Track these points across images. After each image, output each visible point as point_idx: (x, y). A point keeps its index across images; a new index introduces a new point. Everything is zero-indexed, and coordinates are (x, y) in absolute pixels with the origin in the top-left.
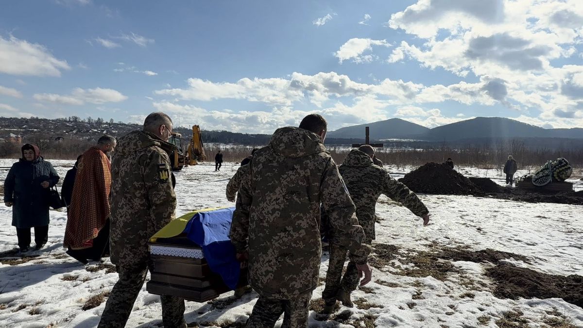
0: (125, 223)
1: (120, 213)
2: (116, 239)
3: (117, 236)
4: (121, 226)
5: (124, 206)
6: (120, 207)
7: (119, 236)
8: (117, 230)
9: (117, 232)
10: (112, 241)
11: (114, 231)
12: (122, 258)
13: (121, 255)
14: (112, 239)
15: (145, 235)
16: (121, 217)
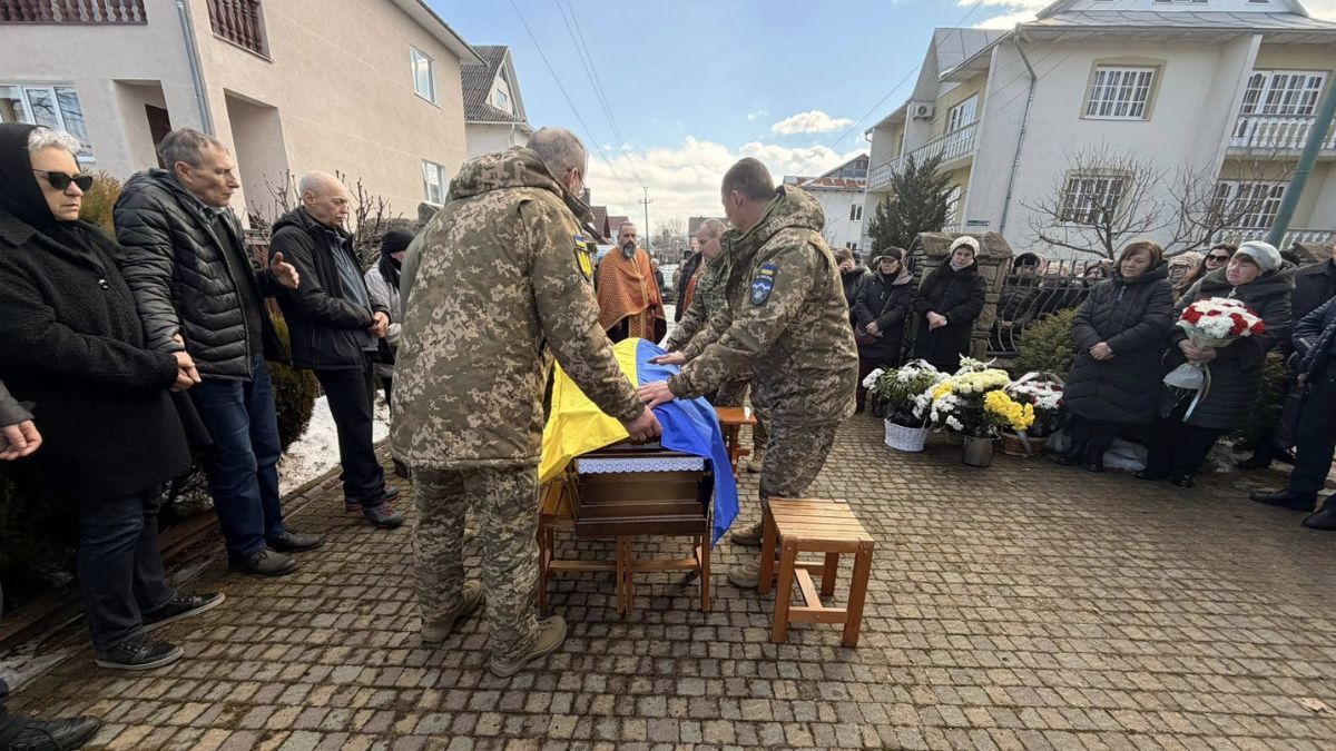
0: (441, 361)
1: (436, 334)
2: (408, 398)
3: (411, 390)
4: (429, 366)
5: (448, 317)
6: (438, 318)
7: (417, 391)
8: (415, 376)
9: (413, 380)
10: (397, 401)
11: (405, 375)
12: (415, 448)
13: (416, 440)
14: (399, 397)
15: (484, 402)
16: (435, 343)
